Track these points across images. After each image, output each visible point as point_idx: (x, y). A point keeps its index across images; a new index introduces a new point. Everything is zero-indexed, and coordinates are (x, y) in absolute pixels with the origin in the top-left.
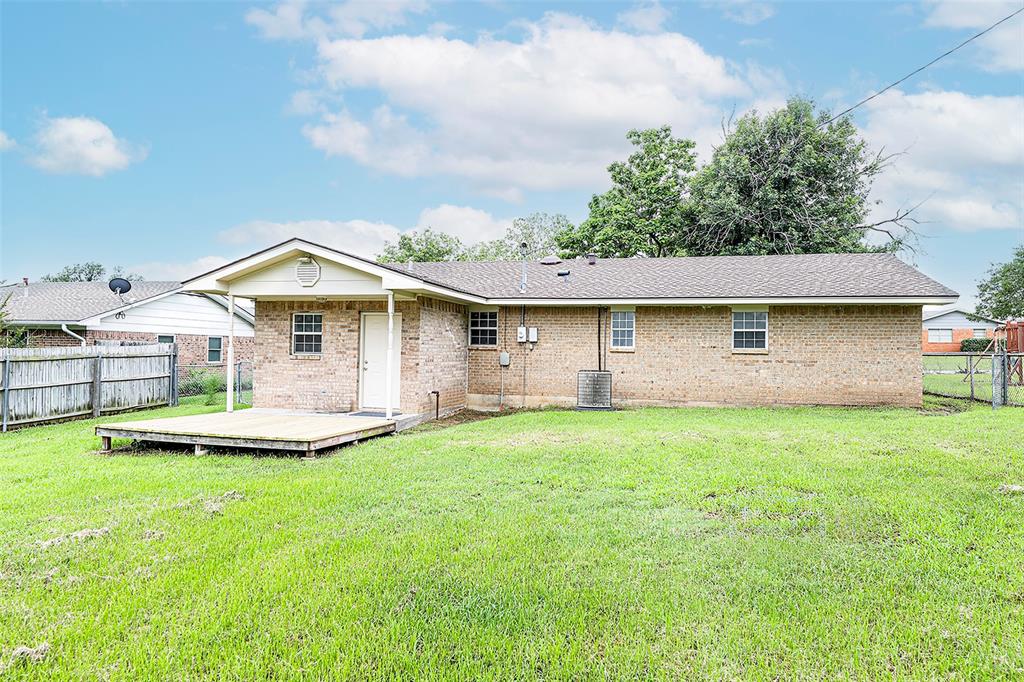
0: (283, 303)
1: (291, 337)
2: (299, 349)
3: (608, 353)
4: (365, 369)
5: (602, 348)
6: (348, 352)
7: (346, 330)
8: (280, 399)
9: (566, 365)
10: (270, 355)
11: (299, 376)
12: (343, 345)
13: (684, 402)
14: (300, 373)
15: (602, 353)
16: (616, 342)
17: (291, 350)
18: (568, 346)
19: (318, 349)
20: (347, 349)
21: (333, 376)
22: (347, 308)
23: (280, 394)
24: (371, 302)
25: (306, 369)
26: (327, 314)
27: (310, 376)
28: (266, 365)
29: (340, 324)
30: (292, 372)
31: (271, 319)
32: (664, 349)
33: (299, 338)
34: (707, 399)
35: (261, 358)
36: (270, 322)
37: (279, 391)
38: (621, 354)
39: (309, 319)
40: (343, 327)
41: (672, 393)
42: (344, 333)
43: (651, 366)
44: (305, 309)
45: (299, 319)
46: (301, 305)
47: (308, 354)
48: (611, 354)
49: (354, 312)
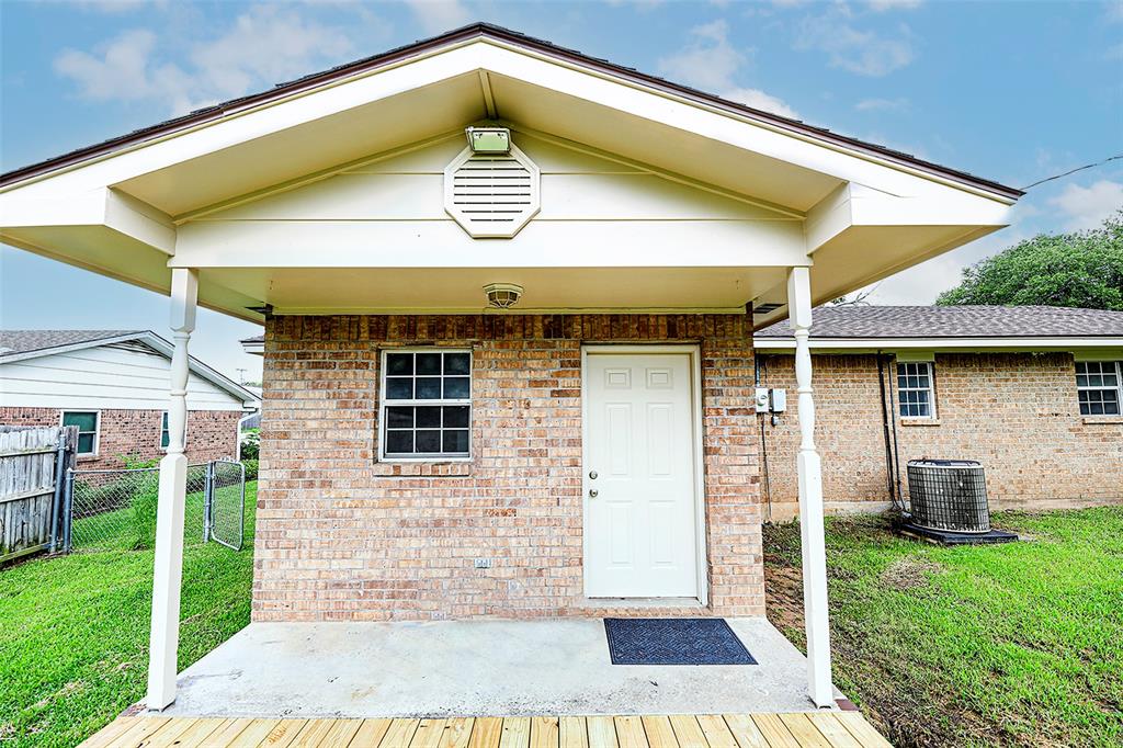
0: (353, 321)
1: (376, 414)
2: (397, 444)
3: (899, 428)
4: (592, 494)
5: (890, 420)
6: (553, 452)
7: (547, 391)
8: (341, 594)
9: (834, 448)
10: (310, 465)
11: (403, 523)
12: (540, 434)
13: (1022, 501)
14: (406, 515)
15: (890, 428)
16: (903, 411)
17: (375, 449)
18: (835, 418)
19: (457, 443)
20: (552, 443)
21: (510, 520)
22: (547, 334)
23: (343, 577)
24: (615, 318)
25: (423, 504)
26: (489, 350)
27: (438, 523)
28: (300, 494)
29: (527, 375)
30: (381, 514)
31: (316, 365)
32: (984, 419)
33: (398, 416)
34: (1055, 496)
35: (283, 475)
36: (311, 374)
37: (339, 568)
38: (918, 429)
39: (428, 363)
40: (535, 383)
41: (1002, 488)
42: (540, 399)
43: (966, 447)
44: (423, 336)
45: (398, 364)
46: (410, 326)
47: (430, 459)
48: (902, 429)
49: (563, 345)
